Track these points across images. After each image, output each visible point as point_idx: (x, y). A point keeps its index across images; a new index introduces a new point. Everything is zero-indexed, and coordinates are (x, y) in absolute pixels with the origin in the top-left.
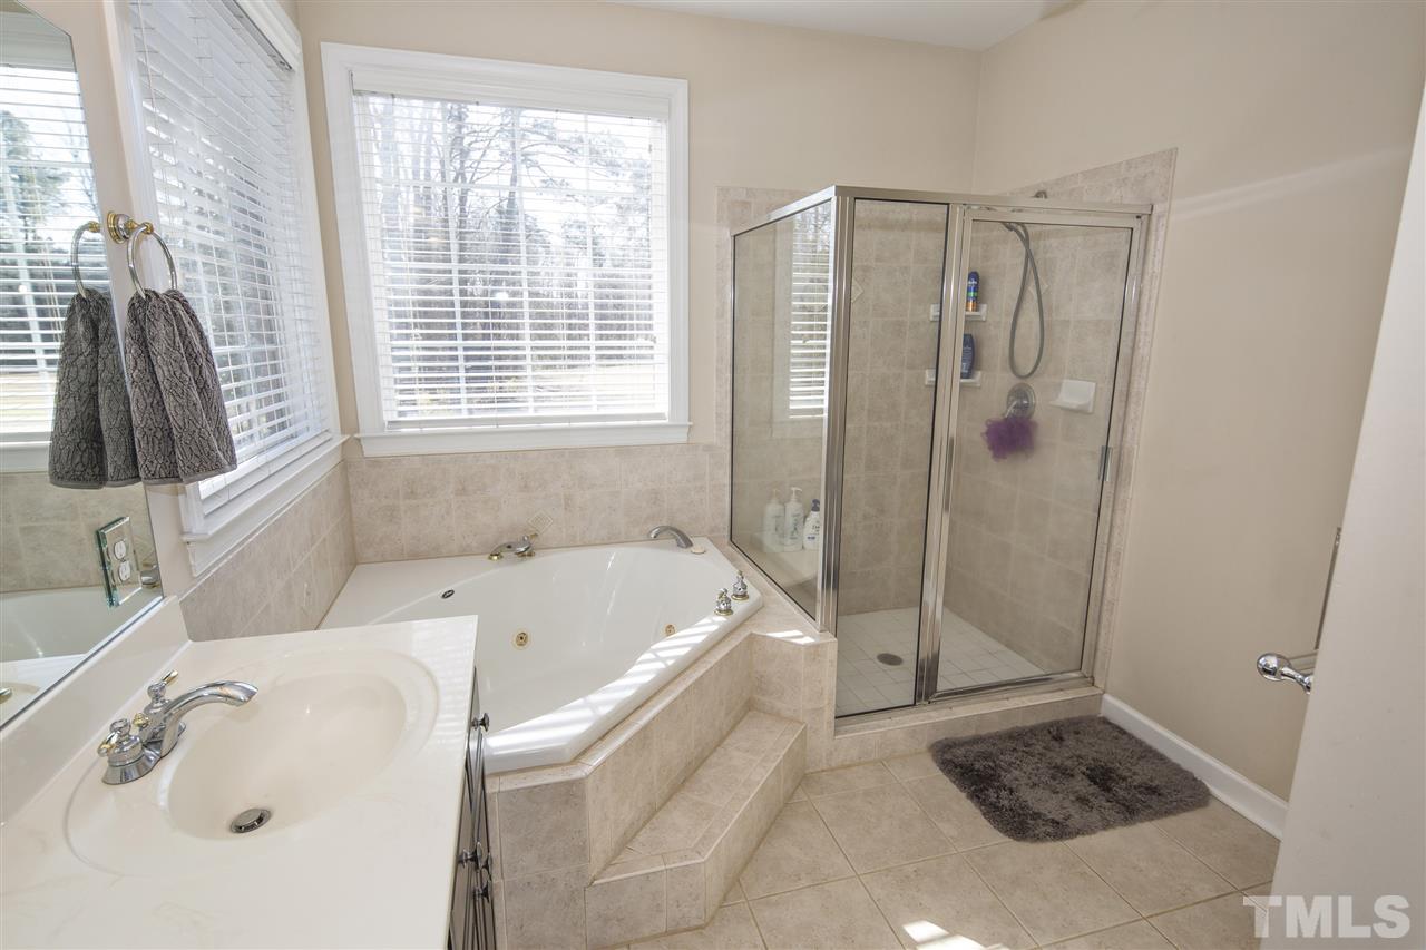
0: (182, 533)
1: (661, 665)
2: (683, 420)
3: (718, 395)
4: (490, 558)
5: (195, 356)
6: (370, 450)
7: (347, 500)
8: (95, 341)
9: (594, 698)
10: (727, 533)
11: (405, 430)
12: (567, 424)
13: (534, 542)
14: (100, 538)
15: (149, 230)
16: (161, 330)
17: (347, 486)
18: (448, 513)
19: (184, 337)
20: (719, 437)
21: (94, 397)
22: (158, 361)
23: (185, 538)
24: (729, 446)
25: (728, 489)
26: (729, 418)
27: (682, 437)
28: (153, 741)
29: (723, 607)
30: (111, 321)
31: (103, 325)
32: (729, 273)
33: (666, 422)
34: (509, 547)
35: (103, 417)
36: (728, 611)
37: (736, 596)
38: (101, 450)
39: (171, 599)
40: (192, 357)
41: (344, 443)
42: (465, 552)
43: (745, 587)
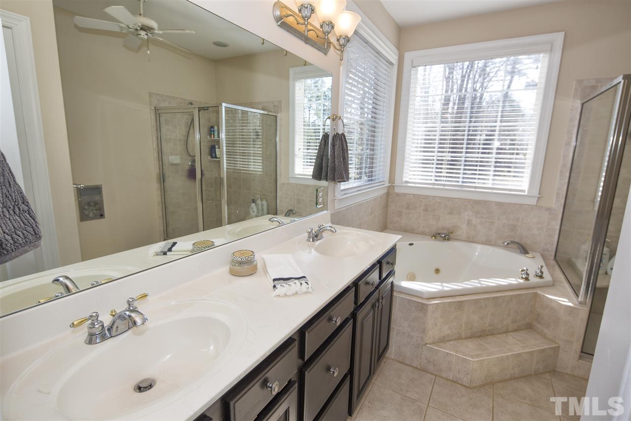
0: (335, 196)
1: (479, 285)
2: (536, 193)
3: (559, 184)
4: (431, 237)
5: (344, 150)
6: (397, 190)
7: (386, 206)
8: (325, 145)
9: (445, 284)
10: (553, 254)
11: (409, 185)
12: (474, 190)
13: (451, 235)
14: (317, 190)
15: (340, 118)
16: (338, 143)
17: (387, 202)
18: (419, 217)
19: (342, 145)
20: (556, 204)
21: (323, 158)
22: (336, 150)
23: (335, 198)
24: (562, 210)
25: (557, 232)
26: (564, 196)
27: (533, 202)
28: (316, 236)
29: (524, 277)
30: (329, 141)
31: (327, 141)
32: (577, 123)
33: (526, 193)
34: (439, 234)
35: (323, 163)
36: (527, 279)
37: (536, 276)
38: (322, 172)
39: (329, 211)
40: (343, 150)
41: (389, 186)
42: (423, 233)
43: (542, 273)
